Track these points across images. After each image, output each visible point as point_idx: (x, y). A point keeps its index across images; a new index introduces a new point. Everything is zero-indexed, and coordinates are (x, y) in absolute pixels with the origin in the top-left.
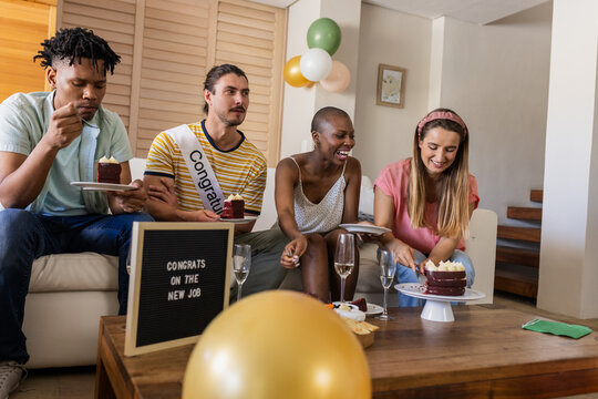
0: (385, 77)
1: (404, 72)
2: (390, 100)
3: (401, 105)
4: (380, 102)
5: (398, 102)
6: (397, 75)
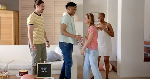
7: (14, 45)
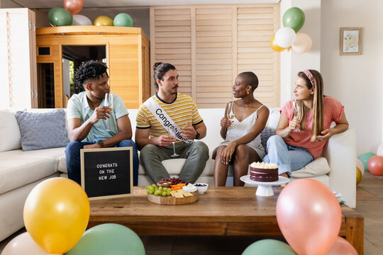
0: (345, 36)
1: (361, 30)
2: (351, 50)
3: (360, 52)
4: (342, 53)
5: (357, 51)
6: (356, 33)
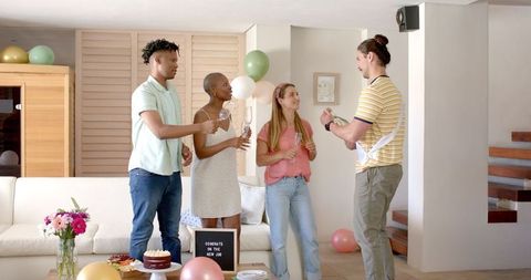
0: (319, 82)
1: (337, 77)
3: (336, 103)
4: (316, 103)
5: (333, 101)
6: (331, 80)
7: (70, 176)
